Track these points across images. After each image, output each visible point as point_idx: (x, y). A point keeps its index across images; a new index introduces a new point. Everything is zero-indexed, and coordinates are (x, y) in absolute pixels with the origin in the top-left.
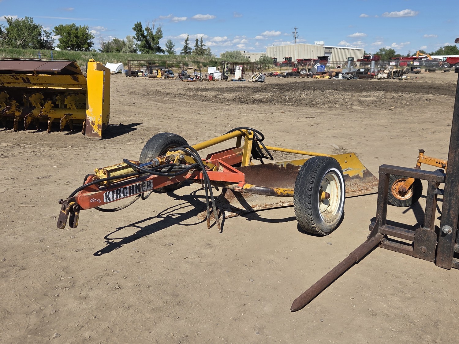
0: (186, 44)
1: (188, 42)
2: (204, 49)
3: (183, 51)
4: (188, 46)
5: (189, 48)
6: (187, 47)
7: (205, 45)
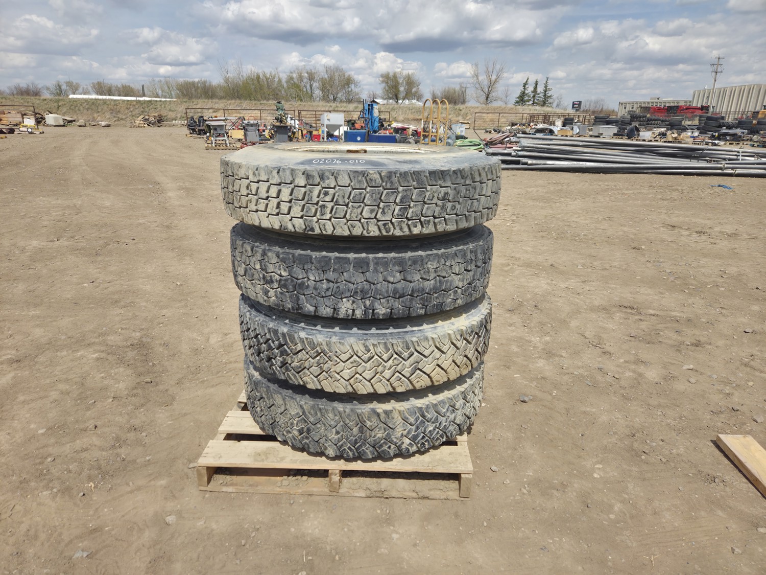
0: (524, 89)
1: (527, 86)
2: (549, 95)
3: (517, 99)
4: (526, 92)
5: (526, 95)
6: (524, 93)
7: (550, 90)
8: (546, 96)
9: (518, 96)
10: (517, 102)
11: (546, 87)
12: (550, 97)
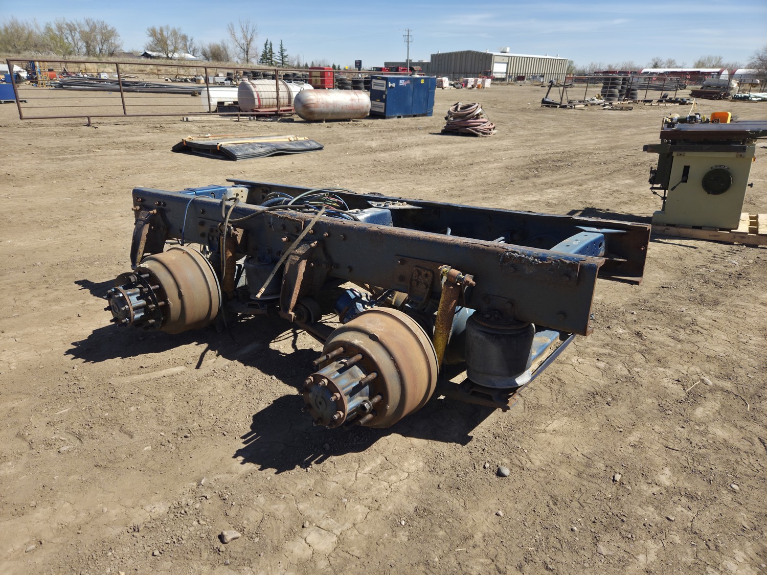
0: (266, 48)
2: (285, 54)
6: (266, 52)
7: (285, 50)
8: (283, 56)
9: (261, 55)
10: (262, 59)
11: (282, 48)
12: (285, 56)
